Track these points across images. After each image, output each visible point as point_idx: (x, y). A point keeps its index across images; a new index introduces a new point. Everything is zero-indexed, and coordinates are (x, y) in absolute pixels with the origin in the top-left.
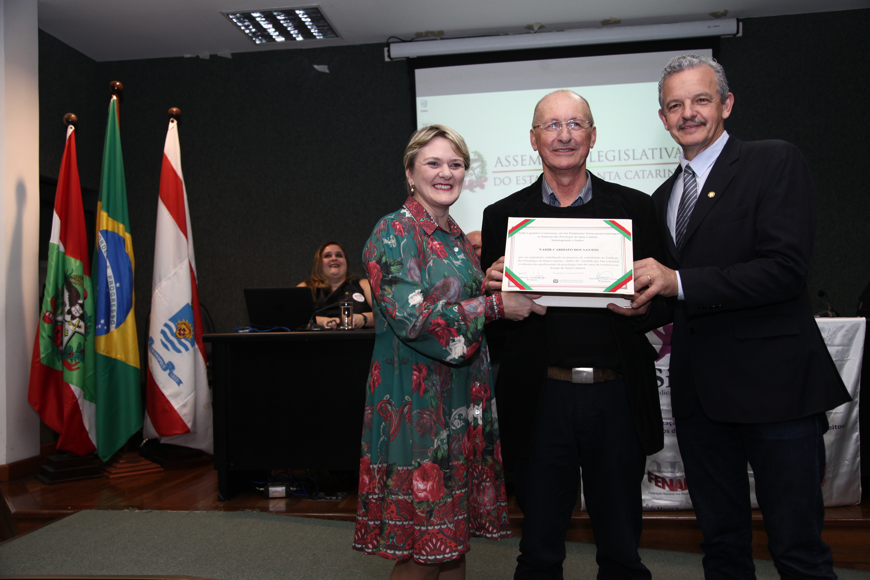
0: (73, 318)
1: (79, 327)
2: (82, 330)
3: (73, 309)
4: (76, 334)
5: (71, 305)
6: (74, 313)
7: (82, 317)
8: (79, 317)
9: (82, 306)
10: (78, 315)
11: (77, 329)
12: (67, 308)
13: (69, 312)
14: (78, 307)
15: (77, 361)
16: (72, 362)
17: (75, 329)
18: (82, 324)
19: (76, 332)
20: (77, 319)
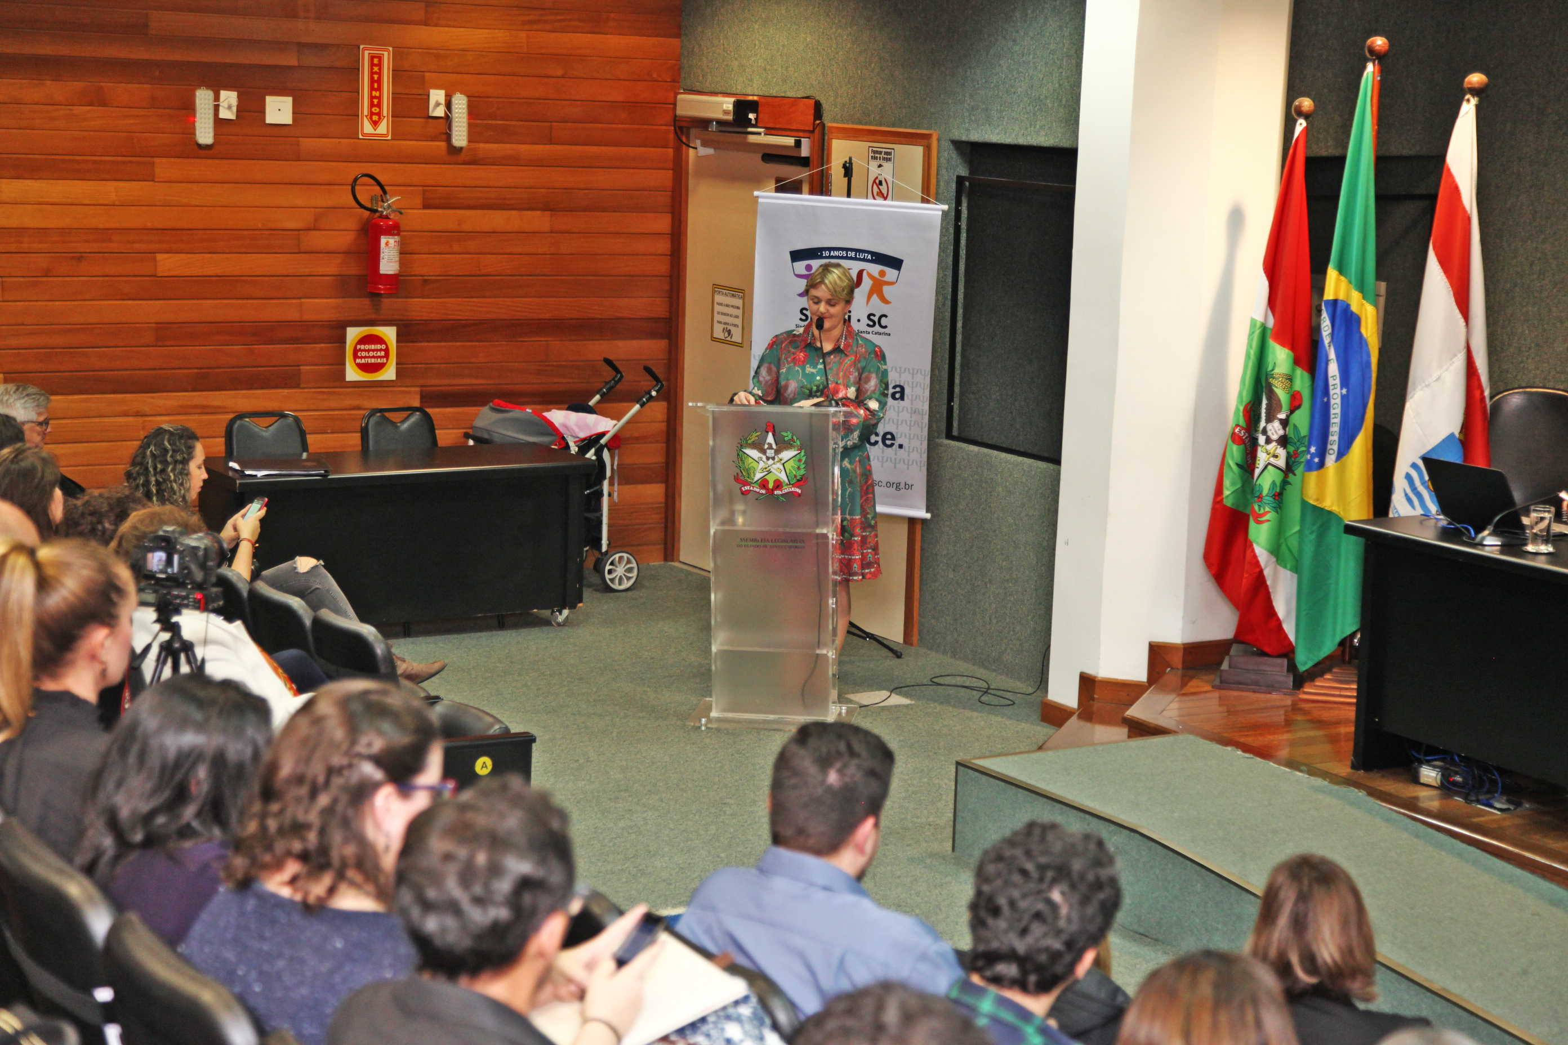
0: (1268, 441)
1: (1276, 456)
2: (1281, 462)
3: (1269, 427)
4: (1270, 467)
5: (1269, 420)
6: (1269, 433)
7: (1283, 441)
8: (1277, 441)
9: (1285, 423)
10: (1275, 437)
11: (1272, 460)
12: (1263, 424)
13: (1264, 432)
14: (1276, 424)
15: (1267, 509)
16: (1260, 510)
17: (1268, 459)
18: (1282, 452)
19: (1269, 464)
20: (1274, 444)
